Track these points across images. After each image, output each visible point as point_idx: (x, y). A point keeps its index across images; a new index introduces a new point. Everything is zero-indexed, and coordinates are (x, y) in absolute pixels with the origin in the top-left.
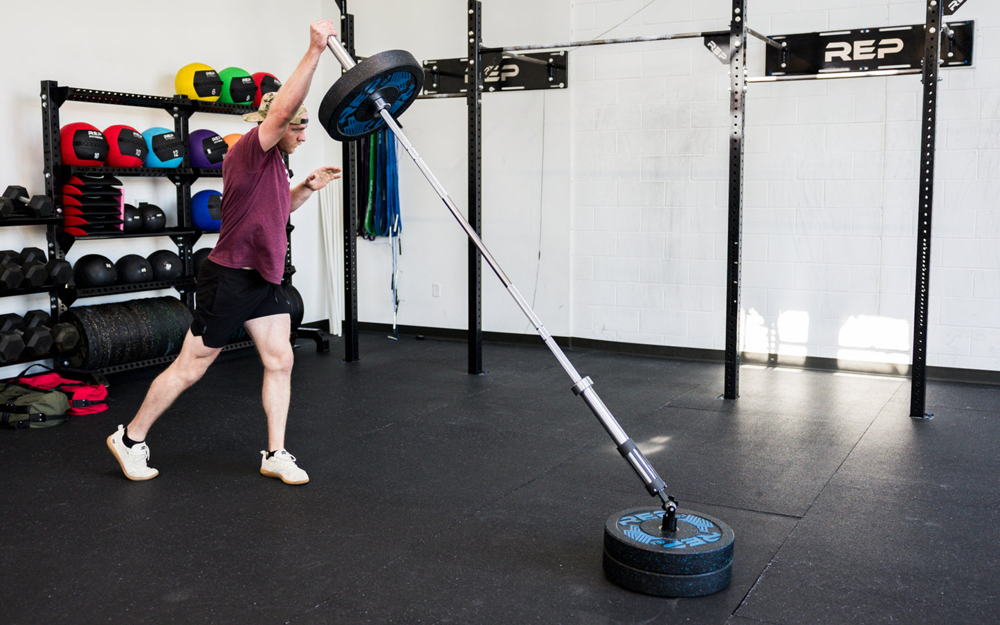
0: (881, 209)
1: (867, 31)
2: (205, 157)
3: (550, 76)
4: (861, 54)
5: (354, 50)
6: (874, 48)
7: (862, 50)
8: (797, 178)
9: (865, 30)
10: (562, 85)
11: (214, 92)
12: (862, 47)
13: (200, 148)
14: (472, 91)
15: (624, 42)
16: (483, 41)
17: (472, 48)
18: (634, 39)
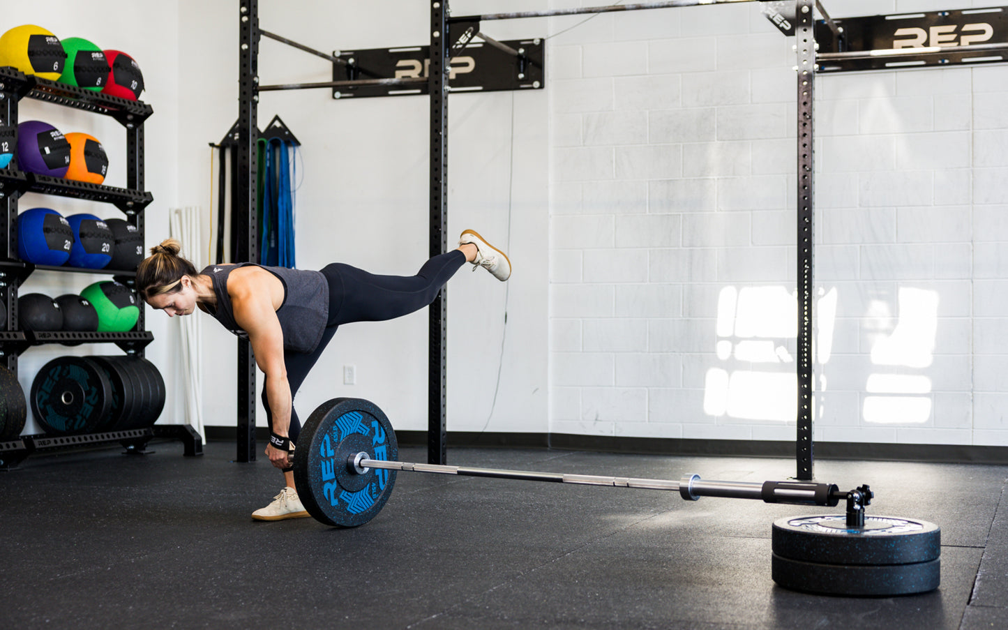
0: (970, 243)
1: (947, 14)
2: (40, 158)
3: (520, 72)
4: (939, 42)
5: (258, 20)
6: (955, 36)
7: (939, 39)
8: (860, 205)
9: (943, 12)
10: (536, 84)
11: (56, 66)
12: (940, 34)
13: (33, 146)
14: (436, 73)
15: (651, 7)
16: (450, 7)
17: (437, 15)
18: (666, 4)
